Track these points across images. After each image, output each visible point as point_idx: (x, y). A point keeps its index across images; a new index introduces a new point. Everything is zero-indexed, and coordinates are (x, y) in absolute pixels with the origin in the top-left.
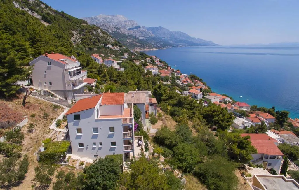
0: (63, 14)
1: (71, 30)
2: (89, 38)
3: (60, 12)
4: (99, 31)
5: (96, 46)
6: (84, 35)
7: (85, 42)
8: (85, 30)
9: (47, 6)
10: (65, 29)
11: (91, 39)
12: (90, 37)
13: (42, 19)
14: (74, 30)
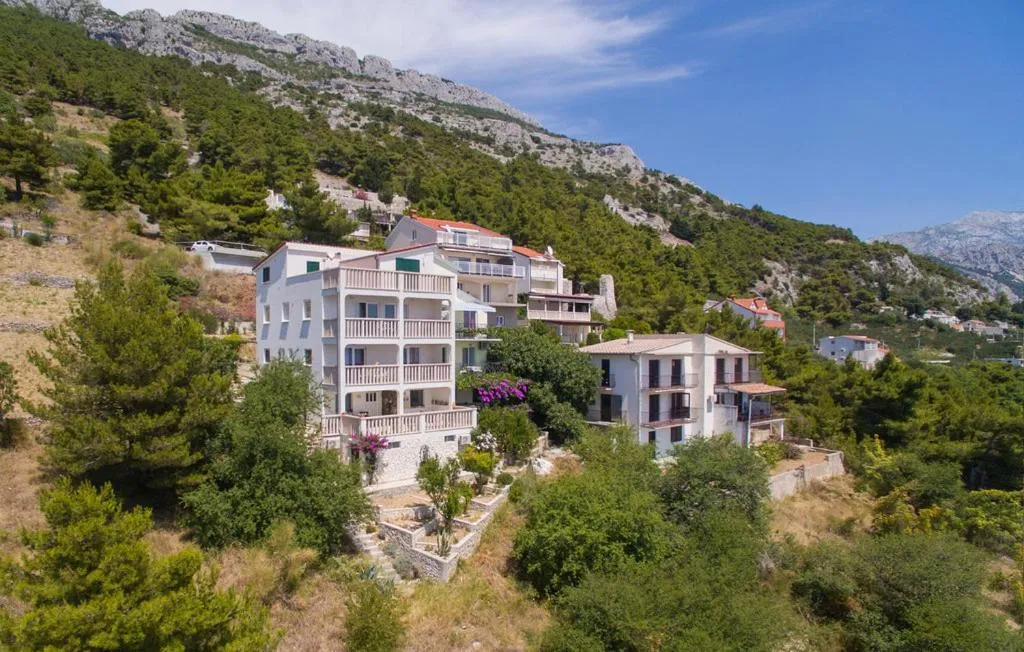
0: (757, 216)
1: (764, 260)
2: (835, 283)
3: (750, 208)
4: (903, 262)
5: (868, 316)
6: (816, 274)
7: (814, 298)
8: (831, 258)
9: (709, 199)
10: (736, 255)
11: (845, 289)
12: (842, 283)
13: (672, 231)
14: (776, 260)
